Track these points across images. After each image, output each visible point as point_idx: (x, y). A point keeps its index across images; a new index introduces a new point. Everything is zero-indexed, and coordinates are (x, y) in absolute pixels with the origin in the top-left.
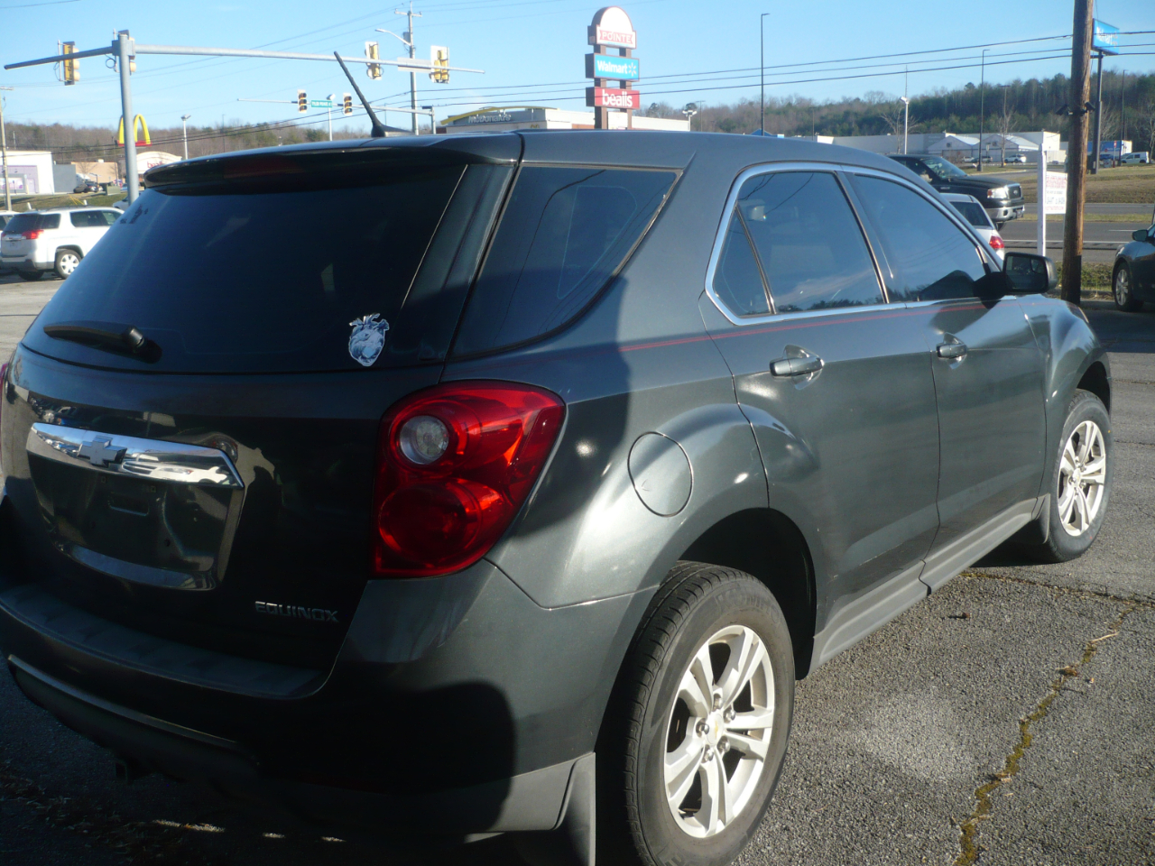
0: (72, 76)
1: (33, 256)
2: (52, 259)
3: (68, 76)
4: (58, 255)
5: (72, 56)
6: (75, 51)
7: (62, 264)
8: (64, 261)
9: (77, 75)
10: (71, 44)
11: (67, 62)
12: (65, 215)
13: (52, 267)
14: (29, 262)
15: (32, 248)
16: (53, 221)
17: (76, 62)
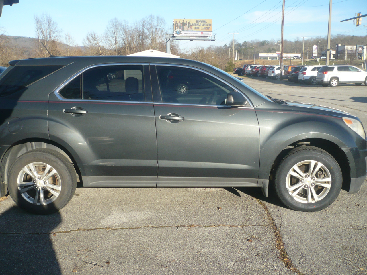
0: (358, 23)
1: (324, 79)
2: (329, 81)
3: (357, 23)
4: (331, 80)
5: (359, 17)
6: (361, 15)
7: (332, 82)
8: (333, 81)
9: (360, 23)
10: (360, 13)
11: (358, 19)
12: (336, 67)
13: (329, 83)
14: (322, 81)
15: (324, 77)
16: (332, 69)
17: (360, 19)
